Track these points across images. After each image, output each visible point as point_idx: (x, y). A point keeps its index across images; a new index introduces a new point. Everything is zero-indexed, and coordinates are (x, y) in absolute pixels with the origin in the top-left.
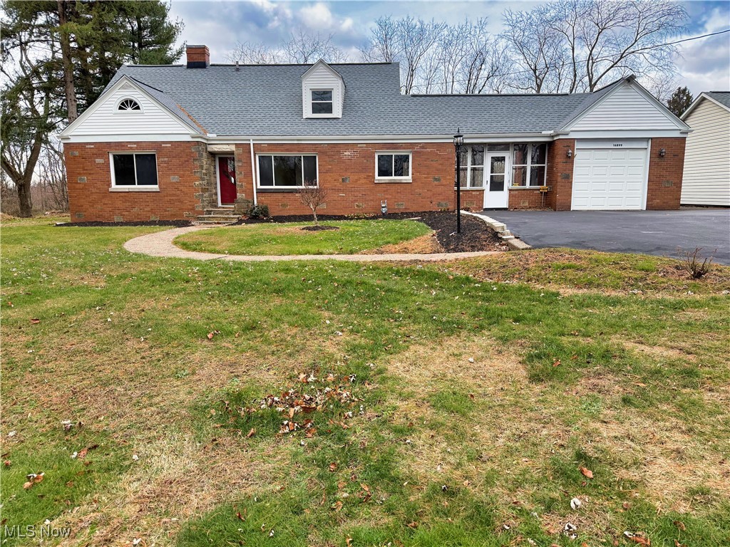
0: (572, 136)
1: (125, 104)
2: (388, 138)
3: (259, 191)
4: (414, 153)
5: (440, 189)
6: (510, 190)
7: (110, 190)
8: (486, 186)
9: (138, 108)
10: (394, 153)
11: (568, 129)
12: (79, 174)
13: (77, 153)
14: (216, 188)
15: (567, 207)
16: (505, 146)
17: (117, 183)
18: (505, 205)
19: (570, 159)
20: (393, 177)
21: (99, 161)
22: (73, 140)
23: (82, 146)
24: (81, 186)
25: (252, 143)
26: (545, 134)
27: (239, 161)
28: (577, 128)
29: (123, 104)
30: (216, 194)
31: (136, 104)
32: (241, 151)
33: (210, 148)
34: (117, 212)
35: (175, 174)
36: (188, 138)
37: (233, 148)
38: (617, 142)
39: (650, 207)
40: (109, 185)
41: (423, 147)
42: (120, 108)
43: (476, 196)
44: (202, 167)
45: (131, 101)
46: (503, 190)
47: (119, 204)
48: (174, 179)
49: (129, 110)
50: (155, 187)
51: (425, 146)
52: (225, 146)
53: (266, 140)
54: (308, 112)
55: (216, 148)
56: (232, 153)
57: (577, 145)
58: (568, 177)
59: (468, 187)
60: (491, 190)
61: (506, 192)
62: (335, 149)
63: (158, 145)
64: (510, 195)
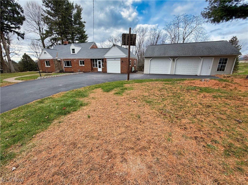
0: (105, 57)
3: (64, 67)
4: (84, 60)
5: (89, 67)
9: (46, 53)
10: (82, 60)
12: (42, 64)
13: (40, 60)
15: (106, 72)
16: (100, 59)
17: (47, 66)
18: (101, 71)
20: (82, 65)
21: (43, 62)
25: (62, 59)
27: (61, 62)
33: (58, 60)
37: (60, 60)
38: (115, 59)
40: (45, 66)
43: (97, 69)
48: (52, 65)
50: (50, 66)
51: (86, 59)
53: (64, 58)
54: (72, 53)
57: (107, 59)
58: (106, 66)
59: (95, 67)
60: (99, 68)
61: (101, 69)
62: (73, 60)
63: (49, 59)
64: (102, 69)
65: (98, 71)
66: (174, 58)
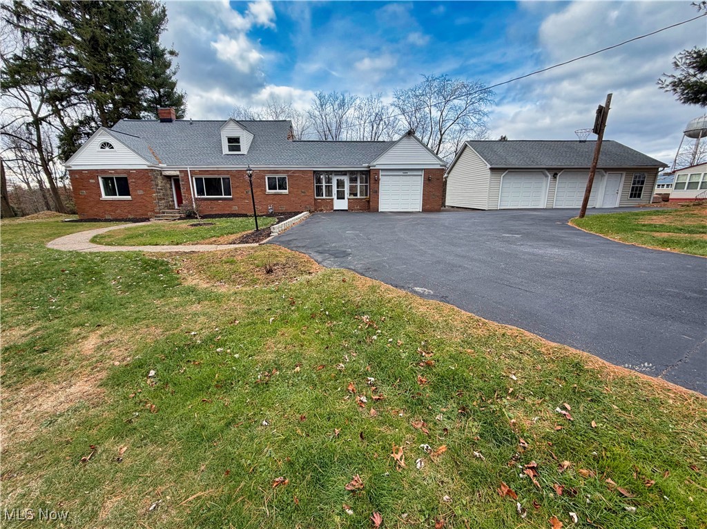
0: (377, 167)
1: (104, 145)
2: (272, 167)
4: (288, 176)
5: (306, 198)
6: (349, 199)
7: (101, 199)
8: (335, 196)
9: (112, 148)
10: (277, 176)
11: (375, 163)
12: (81, 189)
13: (77, 176)
14: (173, 197)
15: (376, 210)
16: (344, 173)
17: (106, 195)
18: (346, 208)
19: (377, 181)
20: (278, 191)
21: (91, 181)
22: (74, 168)
23: (80, 172)
24: (83, 197)
25: (189, 170)
26: (364, 166)
27: (183, 181)
28: (381, 162)
29: (103, 145)
30: (173, 201)
31: (111, 145)
32: (183, 175)
33: (164, 173)
34: (107, 213)
35: (140, 189)
36: (146, 167)
37: (178, 173)
38: (405, 171)
39: (424, 210)
40: (100, 196)
41: (293, 173)
42: (102, 148)
43: (329, 203)
44: (157, 185)
45: (108, 144)
46: (344, 198)
47: (108, 208)
48: (140, 192)
49: (107, 149)
50: (129, 198)
51: (295, 172)
52: (173, 172)
53: (198, 168)
54: (226, 150)
55: (167, 173)
56: (178, 176)
57: (381, 173)
58: (377, 192)
59: (324, 197)
60: (338, 199)
61: (346, 200)
62: (240, 173)
63: (128, 171)
64: (349, 202)
65: (335, 208)
66: (555, 172)
